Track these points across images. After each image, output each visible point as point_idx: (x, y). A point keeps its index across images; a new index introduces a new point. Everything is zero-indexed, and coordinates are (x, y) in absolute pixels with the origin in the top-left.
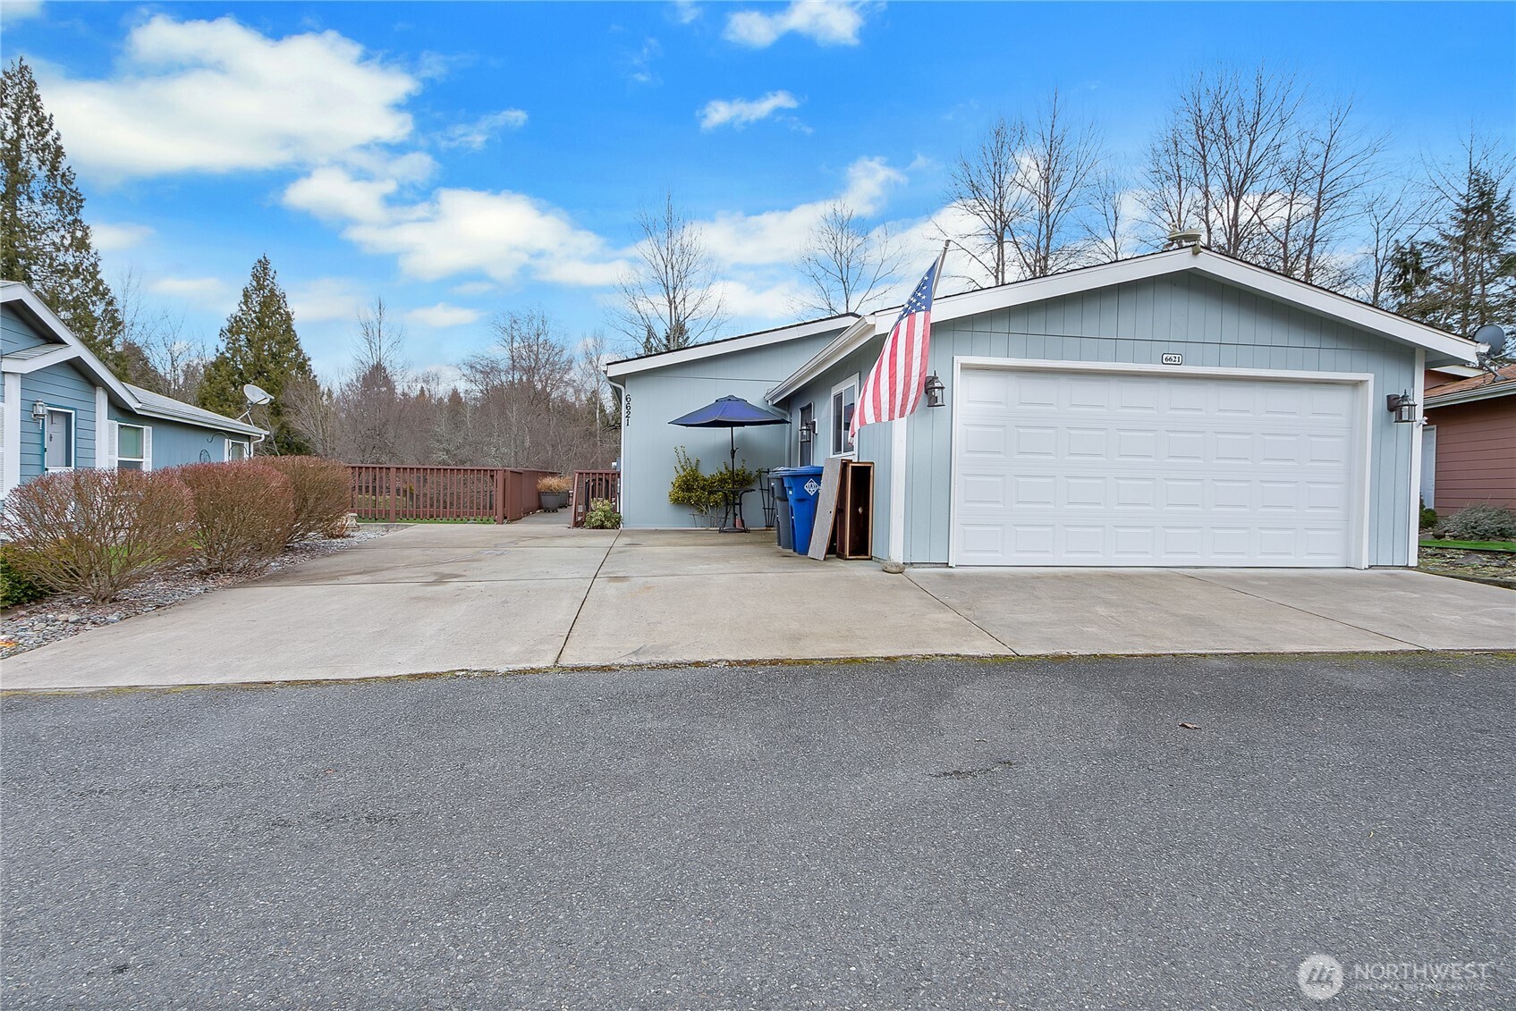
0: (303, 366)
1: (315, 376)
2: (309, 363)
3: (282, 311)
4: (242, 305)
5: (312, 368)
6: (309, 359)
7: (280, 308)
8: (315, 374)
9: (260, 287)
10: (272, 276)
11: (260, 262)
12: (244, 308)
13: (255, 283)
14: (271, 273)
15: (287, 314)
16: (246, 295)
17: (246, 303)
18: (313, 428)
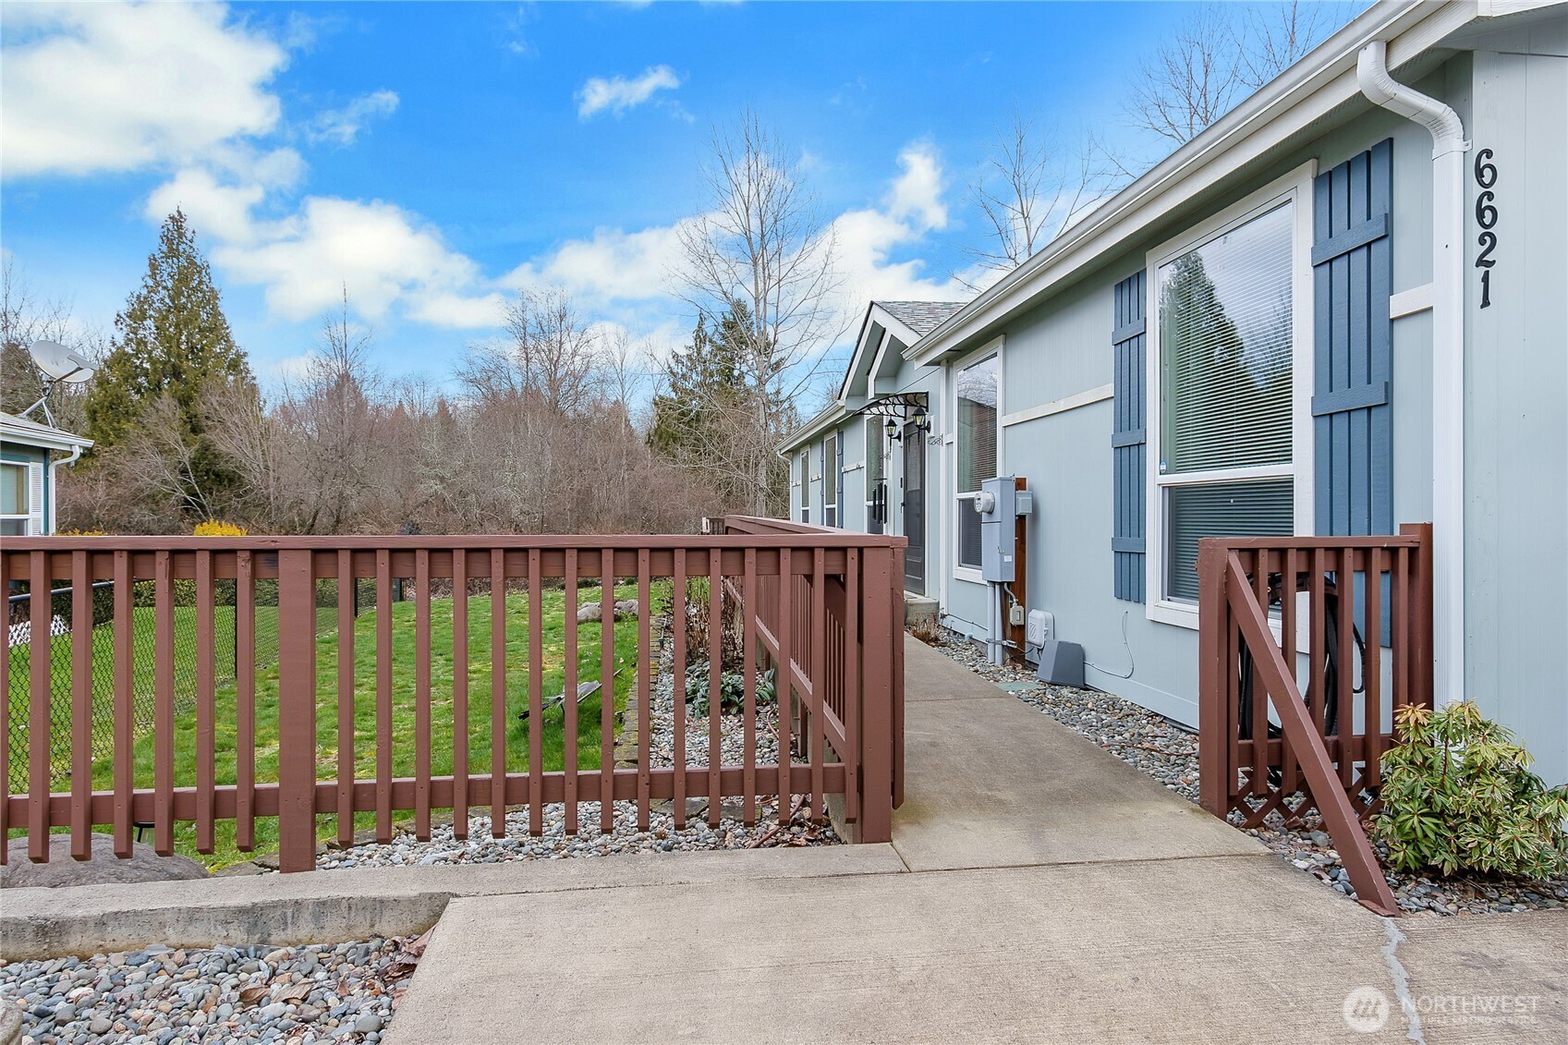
0: (235, 365)
1: (254, 378)
2: (245, 360)
3: (205, 287)
4: (147, 279)
5: (250, 366)
6: (245, 354)
7: (201, 282)
8: (254, 375)
9: (172, 253)
10: (190, 238)
11: (172, 218)
12: (151, 283)
13: (165, 248)
14: (189, 235)
15: (212, 290)
16: (154, 266)
17: (153, 276)
18: (248, 451)
